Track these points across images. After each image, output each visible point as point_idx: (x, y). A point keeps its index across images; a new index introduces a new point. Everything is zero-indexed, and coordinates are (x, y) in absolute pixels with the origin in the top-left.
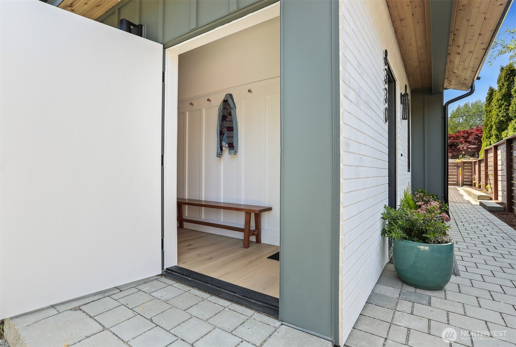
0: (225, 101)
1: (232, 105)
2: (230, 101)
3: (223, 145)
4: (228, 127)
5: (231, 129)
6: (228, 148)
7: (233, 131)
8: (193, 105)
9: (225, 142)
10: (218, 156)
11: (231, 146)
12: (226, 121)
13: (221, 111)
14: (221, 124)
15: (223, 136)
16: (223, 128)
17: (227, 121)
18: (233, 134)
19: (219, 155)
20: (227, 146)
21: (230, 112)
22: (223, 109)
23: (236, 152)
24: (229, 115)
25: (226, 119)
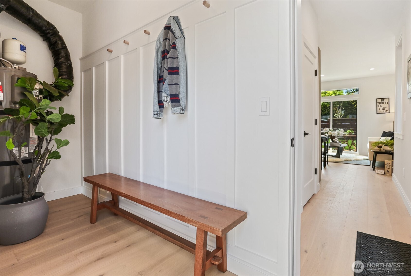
0: (168, 28)
1: (177, 33)
2: (174, 27)
3: (163, 98)
4: (169, 68)
5: (174, 71)
6: (171, 104)
7: (178, 73)
8: (128, 44)
9: (165, 93)
10: (156, 116)
11: (175, 99)
12: (167, 59)
13: (160, 43)
14: (160, 65)
15: (163, 84)
16: (163, 72)
17: (169, 58)
18: (178, 79)
19: (157, 114)
20: (169, 99)
21: (174, 43)
22: (163, 40)
23: (183, 110)
24: (172, 48)
25: (167, 56)
